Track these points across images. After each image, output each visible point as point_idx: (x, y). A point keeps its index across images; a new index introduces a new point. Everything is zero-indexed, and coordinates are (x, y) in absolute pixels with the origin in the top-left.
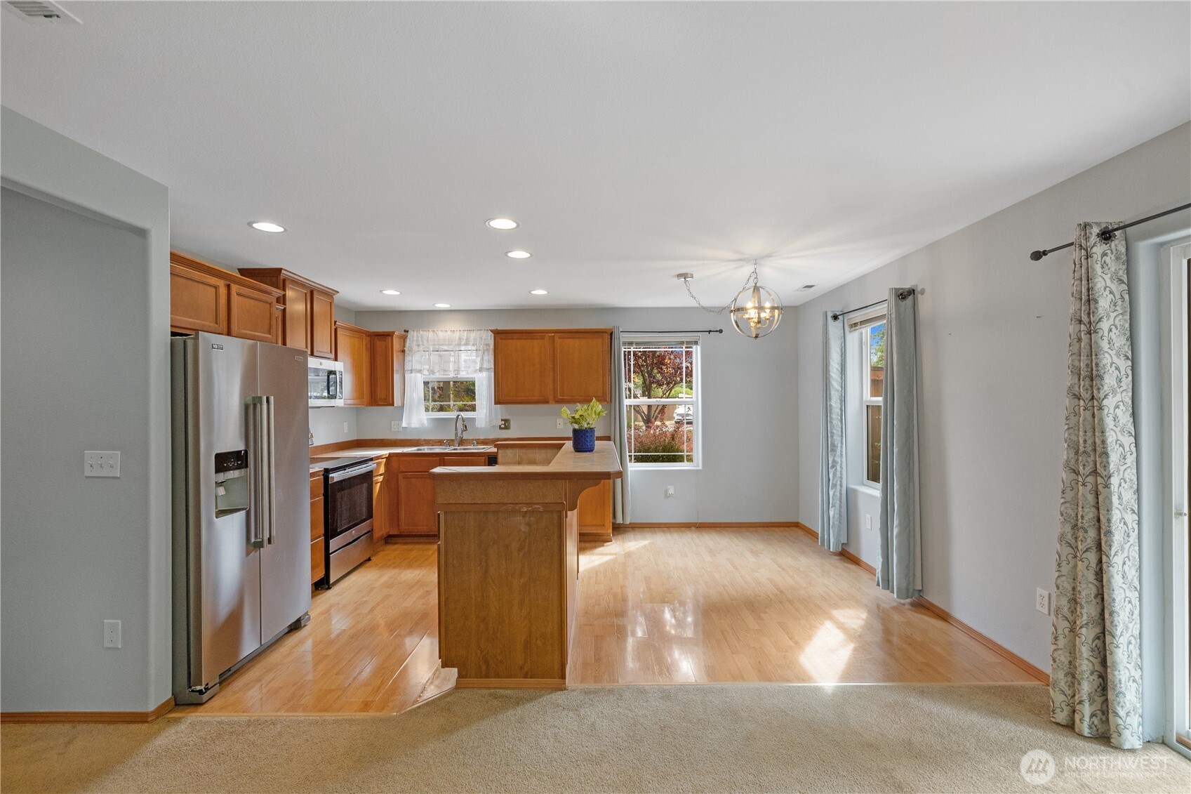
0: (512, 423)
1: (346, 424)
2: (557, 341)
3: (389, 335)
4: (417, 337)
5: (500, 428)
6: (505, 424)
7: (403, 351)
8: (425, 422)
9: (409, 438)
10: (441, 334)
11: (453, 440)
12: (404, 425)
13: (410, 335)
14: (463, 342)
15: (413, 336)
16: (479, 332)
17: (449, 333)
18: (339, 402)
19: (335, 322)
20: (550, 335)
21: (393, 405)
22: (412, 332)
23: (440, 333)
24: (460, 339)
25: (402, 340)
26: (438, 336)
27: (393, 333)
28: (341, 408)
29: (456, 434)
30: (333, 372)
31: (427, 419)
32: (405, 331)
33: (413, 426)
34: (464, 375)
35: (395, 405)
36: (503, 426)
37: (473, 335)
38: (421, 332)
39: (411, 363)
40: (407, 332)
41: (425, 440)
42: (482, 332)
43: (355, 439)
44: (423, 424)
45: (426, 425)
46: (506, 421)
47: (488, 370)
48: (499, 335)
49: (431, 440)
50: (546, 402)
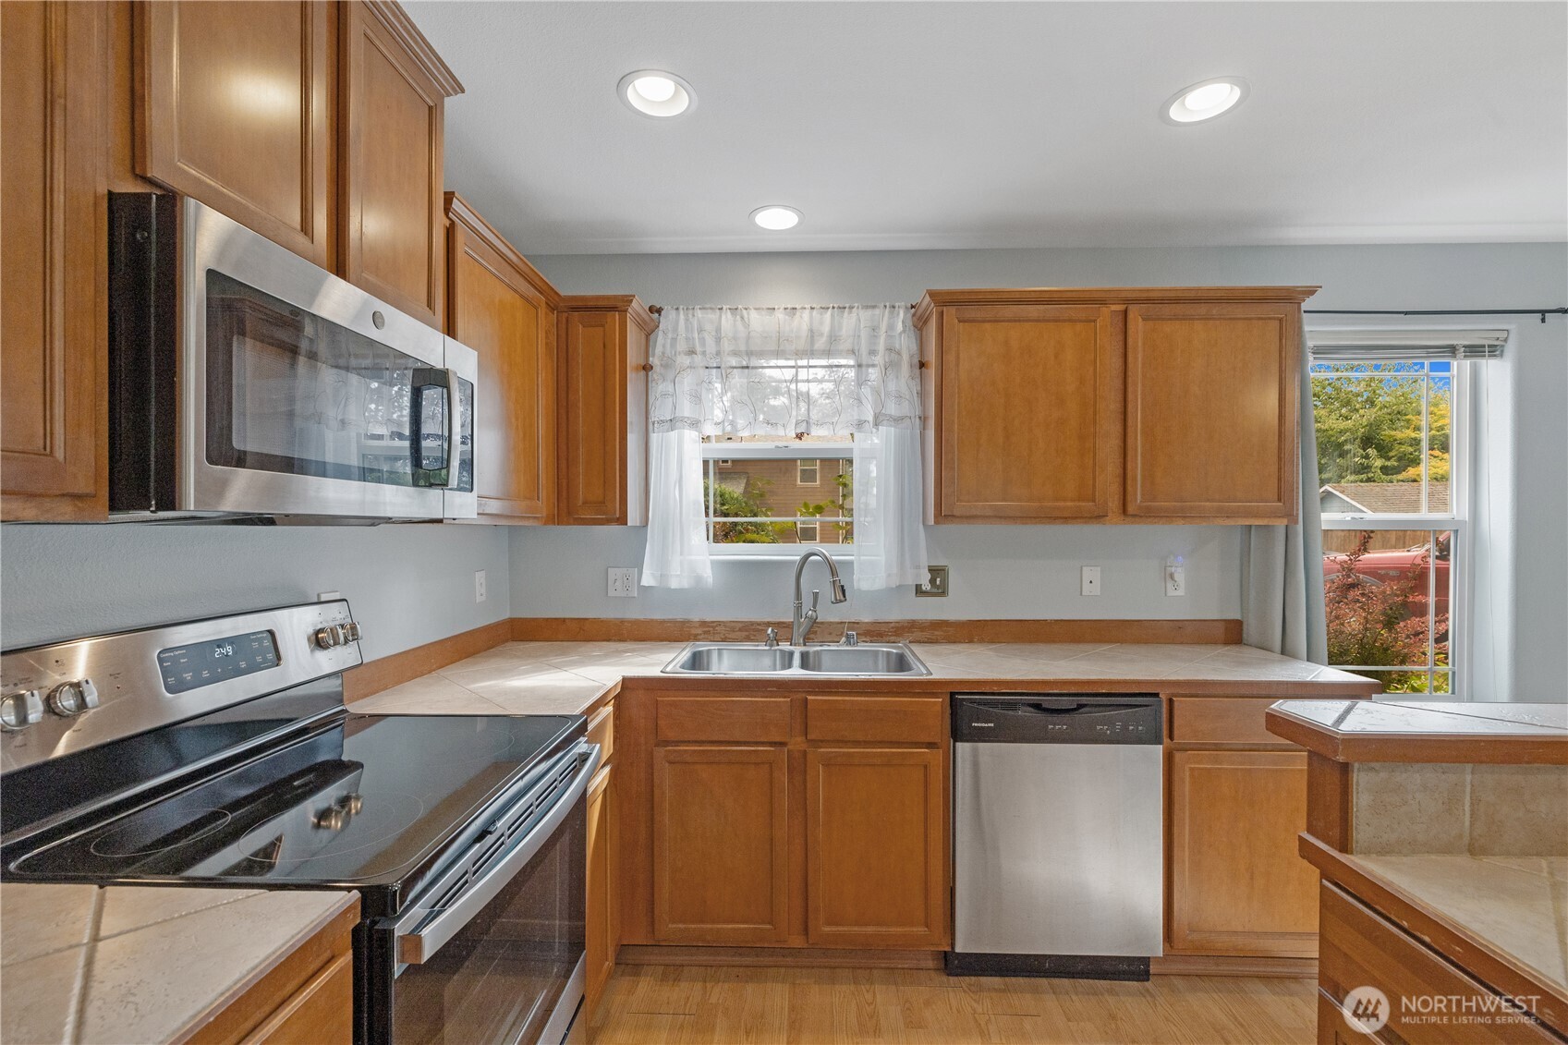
0: (954, 580)
1: (480, 577)
2: (1137, 326)
3: (614, 309)
4: (688, 328)
5: (919, 591)
6: (932, 581)
7: (647, 368)
8: (708, 575)
9: (658, 616)
10: (757, 320)
11: (788, 626)
12: (647, 580)
13: (666, 321)
14: (820, 343)
15: (677, 327)
16: (870, 312)
17: (780, 315)
18: (462, 505)
19: (449, 197)
20: (1114, 308)
21: (622, 520)
22: (673, 313)
23: (754, 315)
24: (812, 334)
25: (644, 336)
26: (747, 326)
27: (628, 300)
28: (469, 526)
29: (799, 608)
30: (439, 378)
31: (713, 563)
32: (651, 309)
33: (674, 584)
34: (823, 439)
35: (629, 524)
36: (927, 586)
37: (849, 322)
38: (699, 313)
39: (669, 401)
40: (659, 311)
41: (703, 623)
42: (877, 311)
43: (506, 615)
44: (699, 579)
45: (710, 580)
46: (936, 572)
47: (897, 420)
48: (953, 310)
49: (719, 623)
50: (1098, 517)
